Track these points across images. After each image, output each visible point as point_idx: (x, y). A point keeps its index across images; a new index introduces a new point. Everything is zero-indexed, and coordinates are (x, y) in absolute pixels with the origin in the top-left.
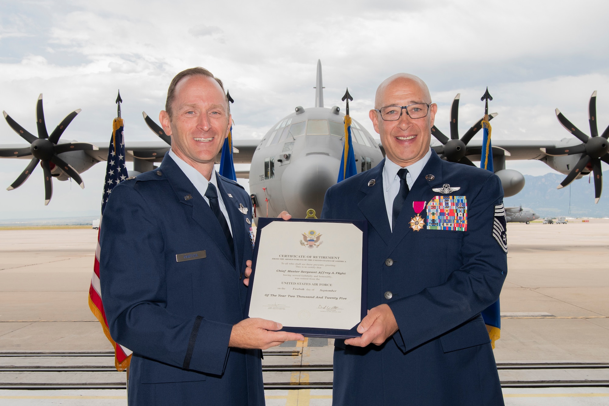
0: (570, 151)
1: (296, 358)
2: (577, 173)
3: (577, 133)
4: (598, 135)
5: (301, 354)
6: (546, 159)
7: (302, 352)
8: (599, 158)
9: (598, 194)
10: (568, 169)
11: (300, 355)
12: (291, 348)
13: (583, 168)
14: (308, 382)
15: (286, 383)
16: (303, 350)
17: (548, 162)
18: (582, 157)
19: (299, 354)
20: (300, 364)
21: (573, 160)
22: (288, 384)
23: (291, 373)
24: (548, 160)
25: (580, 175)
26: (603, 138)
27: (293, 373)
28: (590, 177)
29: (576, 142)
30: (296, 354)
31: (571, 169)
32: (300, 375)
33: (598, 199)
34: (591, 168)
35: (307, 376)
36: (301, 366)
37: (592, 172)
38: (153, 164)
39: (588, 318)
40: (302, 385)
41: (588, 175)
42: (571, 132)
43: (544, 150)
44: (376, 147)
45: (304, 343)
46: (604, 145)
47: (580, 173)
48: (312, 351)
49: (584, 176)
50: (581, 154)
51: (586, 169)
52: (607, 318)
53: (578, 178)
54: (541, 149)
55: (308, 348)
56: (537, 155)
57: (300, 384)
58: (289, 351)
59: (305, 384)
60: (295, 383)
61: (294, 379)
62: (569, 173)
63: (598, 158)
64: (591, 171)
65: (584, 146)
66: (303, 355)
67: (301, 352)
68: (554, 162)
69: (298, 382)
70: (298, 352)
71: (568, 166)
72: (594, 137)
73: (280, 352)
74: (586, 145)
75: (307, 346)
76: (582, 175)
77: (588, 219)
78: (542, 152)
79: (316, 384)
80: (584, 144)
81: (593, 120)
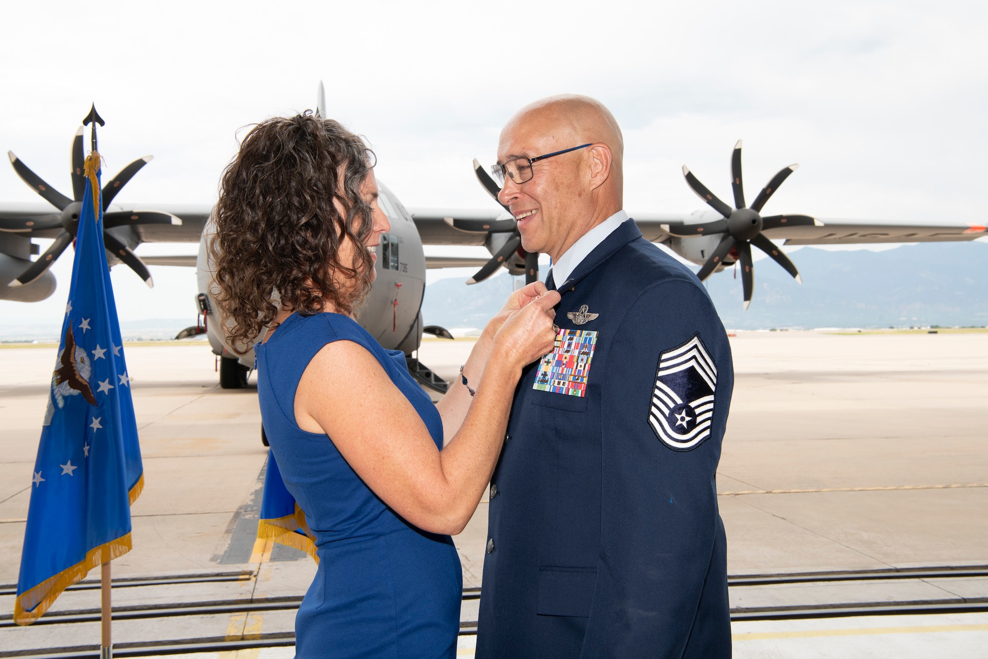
0: (706, 229)
1: (244, 585)
2: (717, 264)
3: (714, 202)
4: (745, 206)
5: (255, 576)
6: (671, 242)
7: (258, 572)
8: (748, 241)
9: (748, 295)
10: (703, 257)
11: (253, 579)
12: (238, 565)
13: (725, 256)
14: (259, 633)
15: (217, 639)
16: (259, 569)
17: (673, 246)
18: (723, 239)
19: (252, 577)
20: (250, 598)
21: (710, 244)
22: (221, 638)
23: (231, 616)
24: (673, 242)
25: (720, 266)
26: (753, 211)
27: (234, 616)
28: (735, 270)
29: (713, 216)
30: (247, 577)
31: (707, 258)
32: (246, 620)
33: (747, 302)
34: (736, 256)
35: (259, 620)
36: (251, 601)
37: (738, 263)
38: (30, 241)
39: (738, 494)
40: (248, 639)
41: (732, 267)
42: (706, 201)
43: (666, 228)
44: (406, 219)
45: (264, 555)
46: (754, 221)
47: (720, 263)
48: (277, 569)
49: (727, 268)
50: (722, 235)
51: (730, 258)
52: (767, 493)
53: (717, 271)
54: (662, 226)
55: (271, 564)
56: (656, 235)
57: (243, 638)
58: (234, 572)
59: (254, 637)
60: (235, 637)
61: (235, 628)
62: (704, 263)
63: (746, 241)
64: (736, 259)
65: (726, 222)
66: (259, 578)
67: (255, 573)
68: (682, 247)
69: (240, 634)
70: (250, 573)
71: (702, 252)
72: (740, 210)
73: (218, 575)
74: (729, 221)
75: (268, 560)
76: (723, 267)
77: (735, 332)
78: (663, 231)
79: (273, 636)
80: (726, 219)
81: (738, 183)
